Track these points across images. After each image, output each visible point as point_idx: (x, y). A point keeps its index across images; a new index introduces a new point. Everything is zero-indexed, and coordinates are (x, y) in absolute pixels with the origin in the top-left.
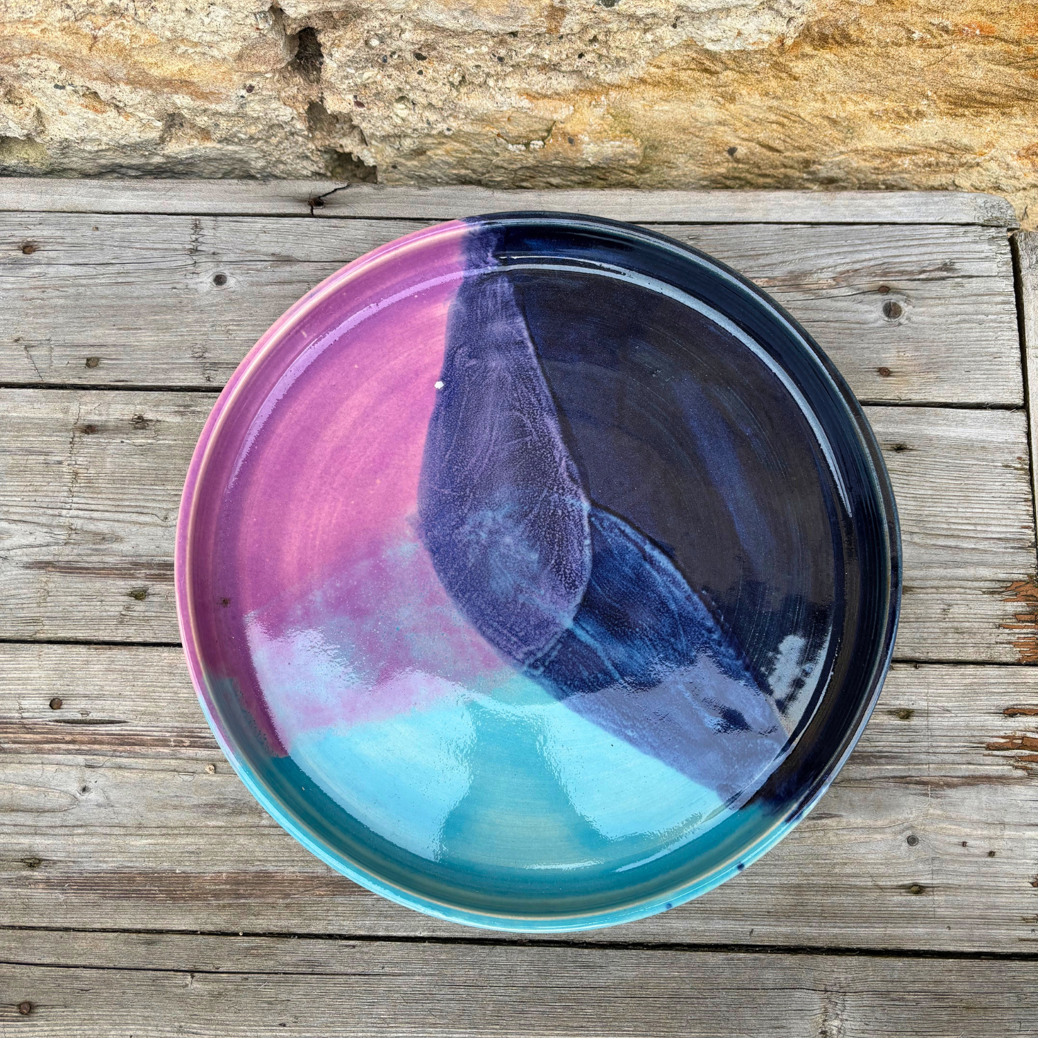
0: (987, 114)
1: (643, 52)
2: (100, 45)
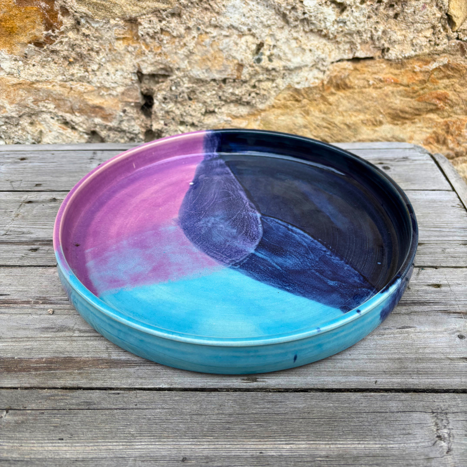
0: (406, 123)
1: (273, 93)
2: (72, 92)
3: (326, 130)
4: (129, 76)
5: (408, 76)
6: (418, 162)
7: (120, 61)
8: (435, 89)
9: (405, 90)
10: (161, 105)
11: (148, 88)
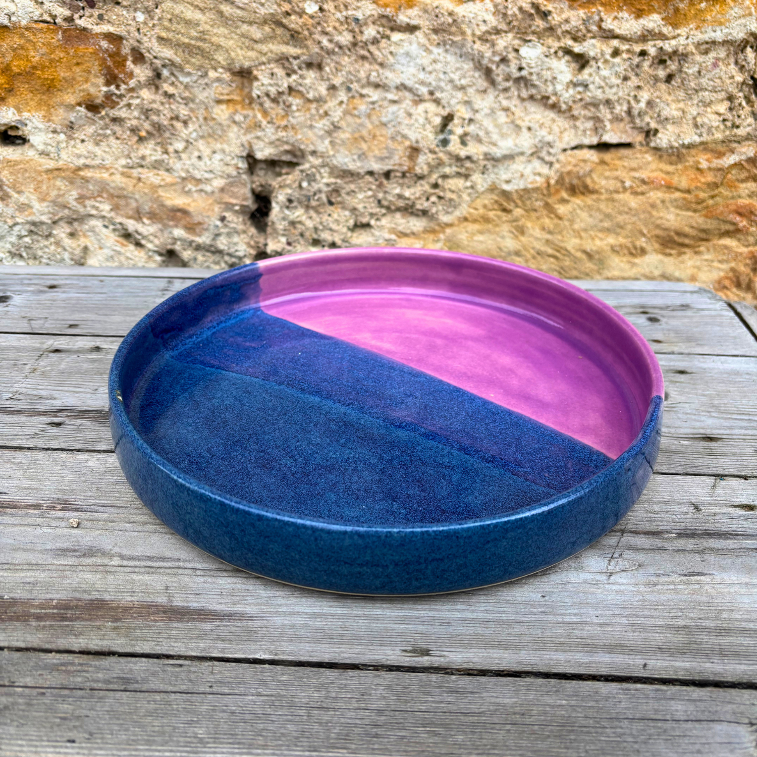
0: (684, 253)
1: (465, 197)
2: (141, 184)
3: (552, 260)
4: (233, 162)
5: (688, 175)
6: (706, 313)
7: (220, 137)
8: (733, 198)
9: (684, 199)
10: (283, 212)
11: (263, 183)
